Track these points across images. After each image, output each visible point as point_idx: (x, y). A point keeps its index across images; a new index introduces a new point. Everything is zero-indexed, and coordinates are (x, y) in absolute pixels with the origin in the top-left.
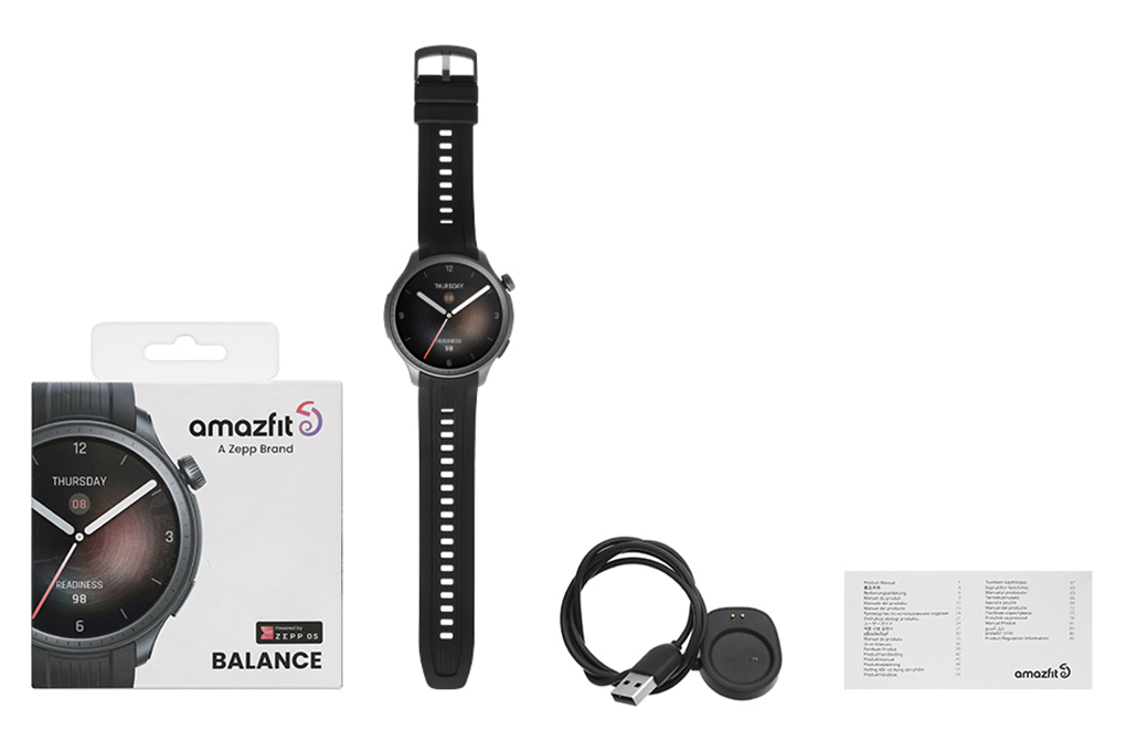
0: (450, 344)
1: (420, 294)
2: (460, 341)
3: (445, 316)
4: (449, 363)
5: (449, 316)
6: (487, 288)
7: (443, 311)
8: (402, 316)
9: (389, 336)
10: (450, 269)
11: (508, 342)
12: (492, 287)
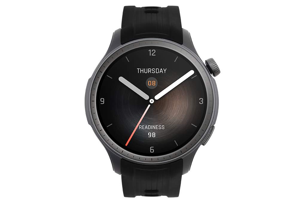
0: (152, 131)
1: (122, 79)
2: (163, 127)
3: (148, 102)
4: (152, 150)
5: (152, 101)
6: (191, 72)
7: (146, 97)
8: (103, 101)
9: (90, 123)
10: (152, 53)
11: (213, 127)
12: (196, 72)
